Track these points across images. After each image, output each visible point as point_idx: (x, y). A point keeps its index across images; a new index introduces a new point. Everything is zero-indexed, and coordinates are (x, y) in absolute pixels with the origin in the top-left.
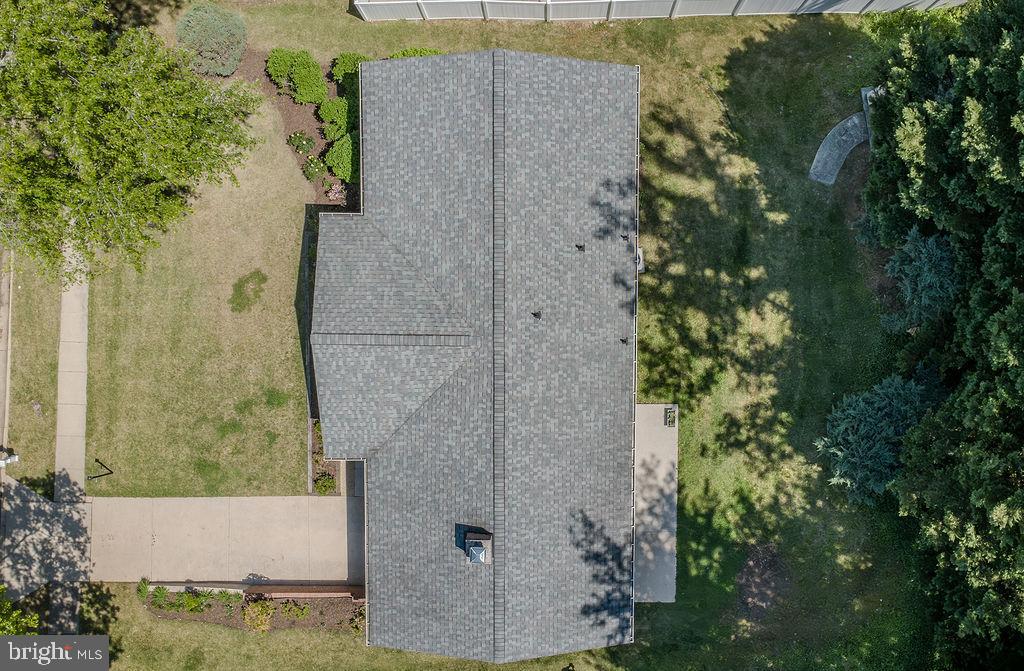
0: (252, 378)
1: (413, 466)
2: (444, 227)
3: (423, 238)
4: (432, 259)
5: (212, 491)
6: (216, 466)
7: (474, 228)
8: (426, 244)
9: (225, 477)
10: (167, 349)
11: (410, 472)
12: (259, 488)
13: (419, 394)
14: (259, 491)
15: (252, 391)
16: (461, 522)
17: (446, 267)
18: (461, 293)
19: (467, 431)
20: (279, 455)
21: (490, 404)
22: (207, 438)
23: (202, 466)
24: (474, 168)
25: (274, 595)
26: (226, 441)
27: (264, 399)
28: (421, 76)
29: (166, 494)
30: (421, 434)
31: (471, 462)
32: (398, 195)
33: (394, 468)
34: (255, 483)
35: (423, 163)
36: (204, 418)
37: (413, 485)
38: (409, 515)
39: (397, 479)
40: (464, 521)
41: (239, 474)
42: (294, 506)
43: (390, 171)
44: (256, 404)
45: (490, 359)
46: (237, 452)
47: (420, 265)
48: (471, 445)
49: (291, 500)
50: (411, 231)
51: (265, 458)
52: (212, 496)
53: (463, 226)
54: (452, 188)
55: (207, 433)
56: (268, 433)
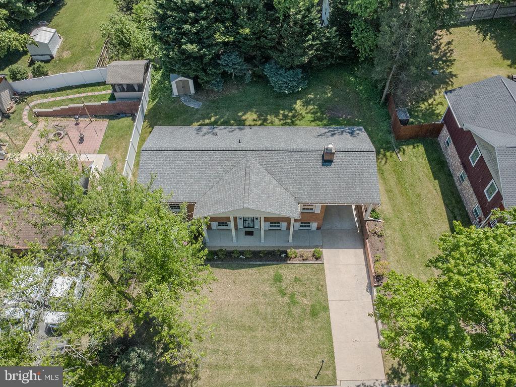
0: (268, 289)
1: (300, 183)
2: (204, 169)
3: (208, 178)
4: (216, 174)
5: (326, 309)
6: (313, 306)
7: (206, 158)
8: (210, 176)
9: (318, 302)
10: (254, 334)
11: (303, 185)
12: (322, 286)
13: (270, 179)
14: (324, 286)
15: (275, 289)
16: (321, 164)
17: (219, 169)
18: (230, 163)
19: (284, 161)
20: (306, 277)
21: (273, 152)
22: (299, 311)
23: (314, 314)
24: (183, 158)
25: (373, 271)
26: (300, 301)
27: (278, 283)
28: (145, 178)
29: (330, 334)
30: (286, 179)
31: (296, 160)
32: (190, 188)
33: (302, 191)
34: (320, 287)
35: (179, 178)
36: (289, 312)
37: (308, 183)
38: (321, 185)
39: (306, 190)
40: (320, 162)
41: (316, 295)
42: (330, 270)
43: (180, 191)
44: (281, 287)
45: (255, 152)
46: (305, 296)
47: (218, 179)
48: (289, 159)
49: (327, 272)
50: (204, 183)
51: (308, 283)
52: (328, 309)
53: (204, 162)
54: (190, 166)
55: (296, 311)
56: (295, 282)
